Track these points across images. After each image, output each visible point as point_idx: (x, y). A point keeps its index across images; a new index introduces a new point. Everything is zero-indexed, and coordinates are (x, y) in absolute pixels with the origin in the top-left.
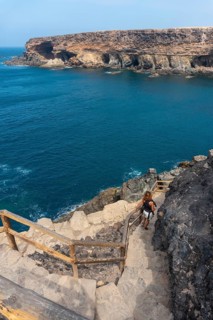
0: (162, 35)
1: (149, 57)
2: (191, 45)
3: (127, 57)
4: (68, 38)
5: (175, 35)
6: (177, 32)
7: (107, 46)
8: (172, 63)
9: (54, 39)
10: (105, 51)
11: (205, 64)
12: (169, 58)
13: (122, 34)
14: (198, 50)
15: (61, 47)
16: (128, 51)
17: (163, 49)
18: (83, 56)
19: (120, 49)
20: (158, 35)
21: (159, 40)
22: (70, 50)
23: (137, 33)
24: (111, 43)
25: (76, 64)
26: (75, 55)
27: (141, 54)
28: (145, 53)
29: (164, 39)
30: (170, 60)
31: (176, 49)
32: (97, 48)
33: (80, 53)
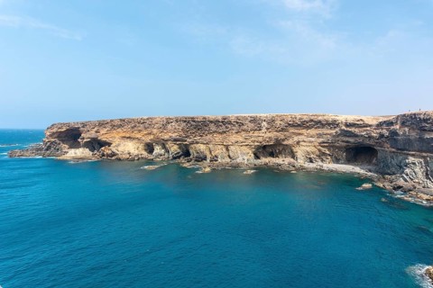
0: (216, 122)
1: (202, 147)
2: (251, 134)
3: (176, 147)
4: (102, 124)
5: (230, 123)
6: (233, 119)
7: (150, 134)
8: (231, 154)
9: (84, 125)
10: (148, 139)
11: (272, 155)
12: (227, 148)
13: (168, 121)
14: (260, 139)
15: (92, 134)
16: (176, 140)
17: (218, 138)
18: (119, 145)
19: (166, 137)
20: (211, 122)
21: (213, 127)
22: (103, 138)
23: (186, 121)
24: (155, 131)
25: (108, 155)
26: (109, 144)
27: (192, 143)
28: (197, 143)
29: (218, 126)
30: (228, 150)
31: (233, 138)
32: (139, 136)
33: (116, 141)
